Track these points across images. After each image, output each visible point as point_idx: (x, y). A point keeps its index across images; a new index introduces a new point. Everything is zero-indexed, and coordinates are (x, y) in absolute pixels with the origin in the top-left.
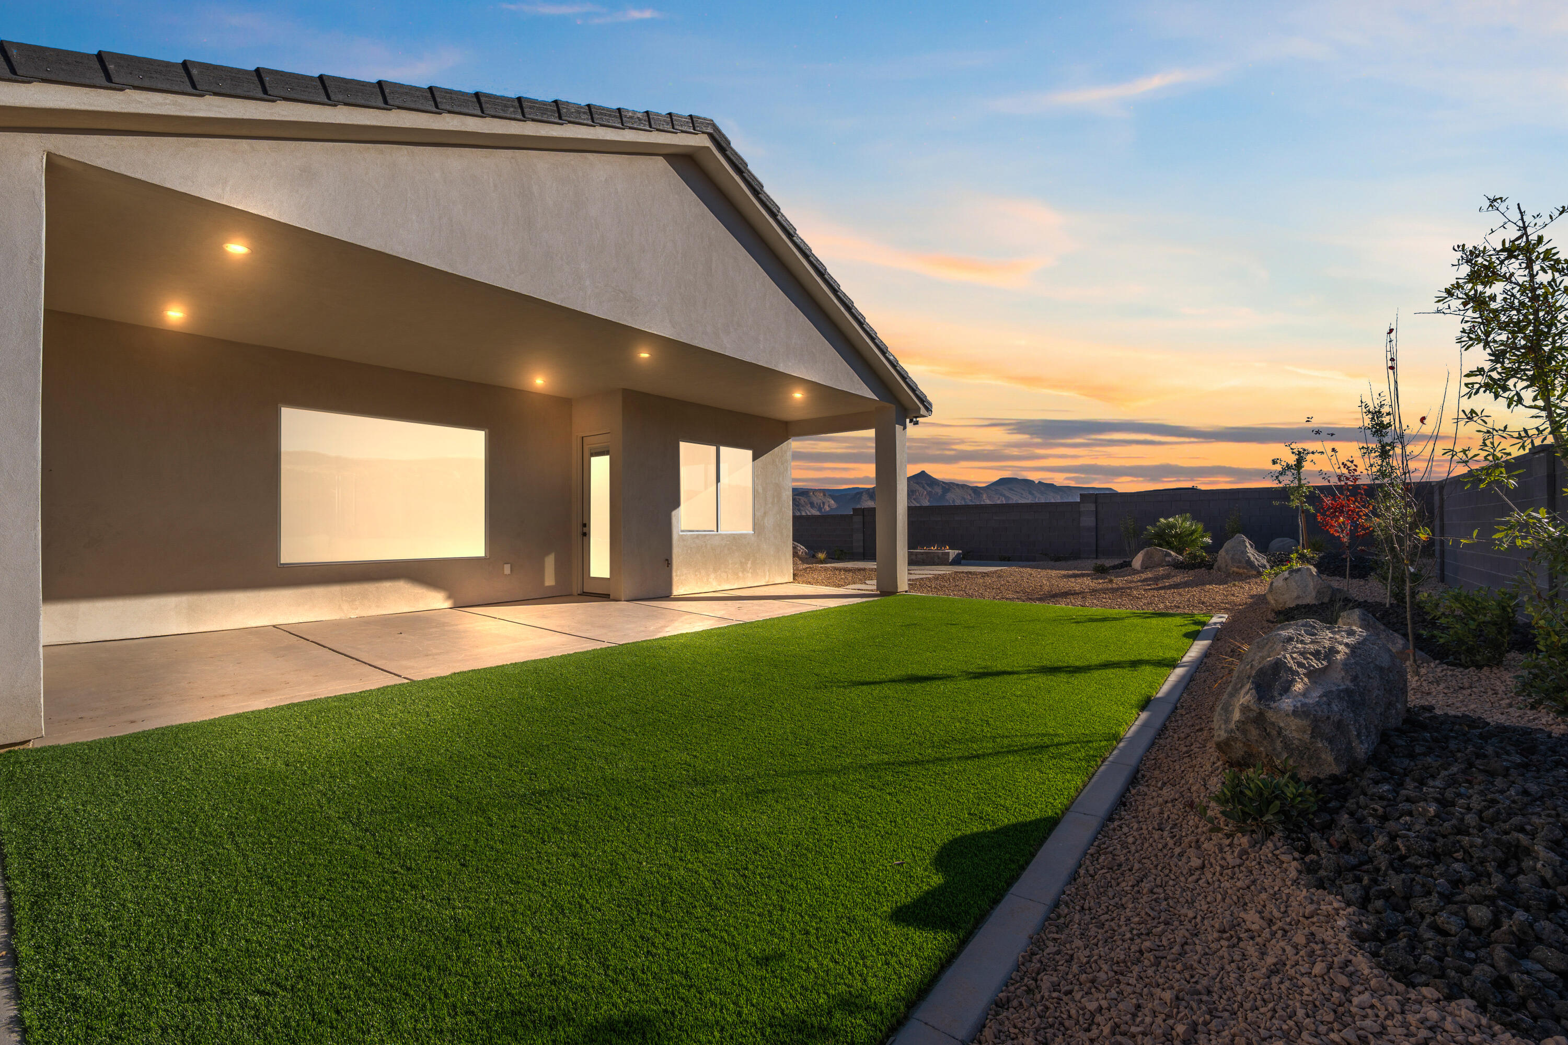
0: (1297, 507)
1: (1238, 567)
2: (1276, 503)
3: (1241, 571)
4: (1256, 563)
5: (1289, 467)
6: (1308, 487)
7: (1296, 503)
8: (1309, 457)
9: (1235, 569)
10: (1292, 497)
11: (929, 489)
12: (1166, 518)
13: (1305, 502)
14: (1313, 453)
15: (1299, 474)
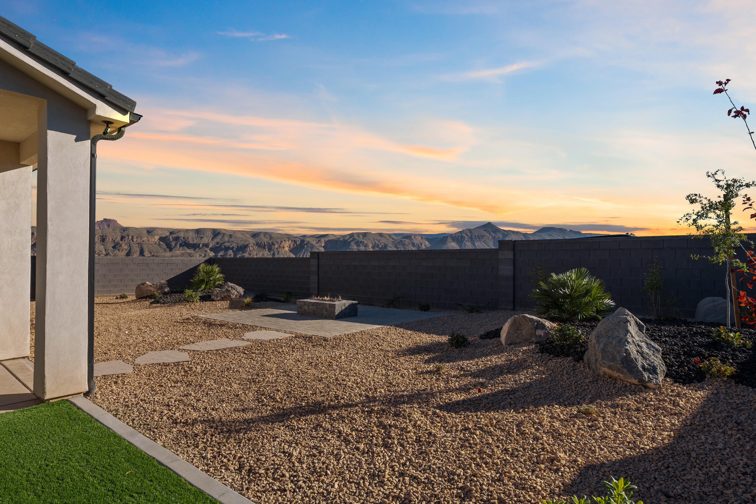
0: (724, 263)
1: (610, 367)
2: (695, 257)
3: (615, 374)
4: (640, 362)
5: (712, 206)
6: (740, 236)
7: (723, 258)
8: (743, 191)
9: (607, 370)
10: (717, 249)
11: (494, 235)
12: (557, 274)
13: (735, 257)
14: (748, 185)
15: (728, 217)
